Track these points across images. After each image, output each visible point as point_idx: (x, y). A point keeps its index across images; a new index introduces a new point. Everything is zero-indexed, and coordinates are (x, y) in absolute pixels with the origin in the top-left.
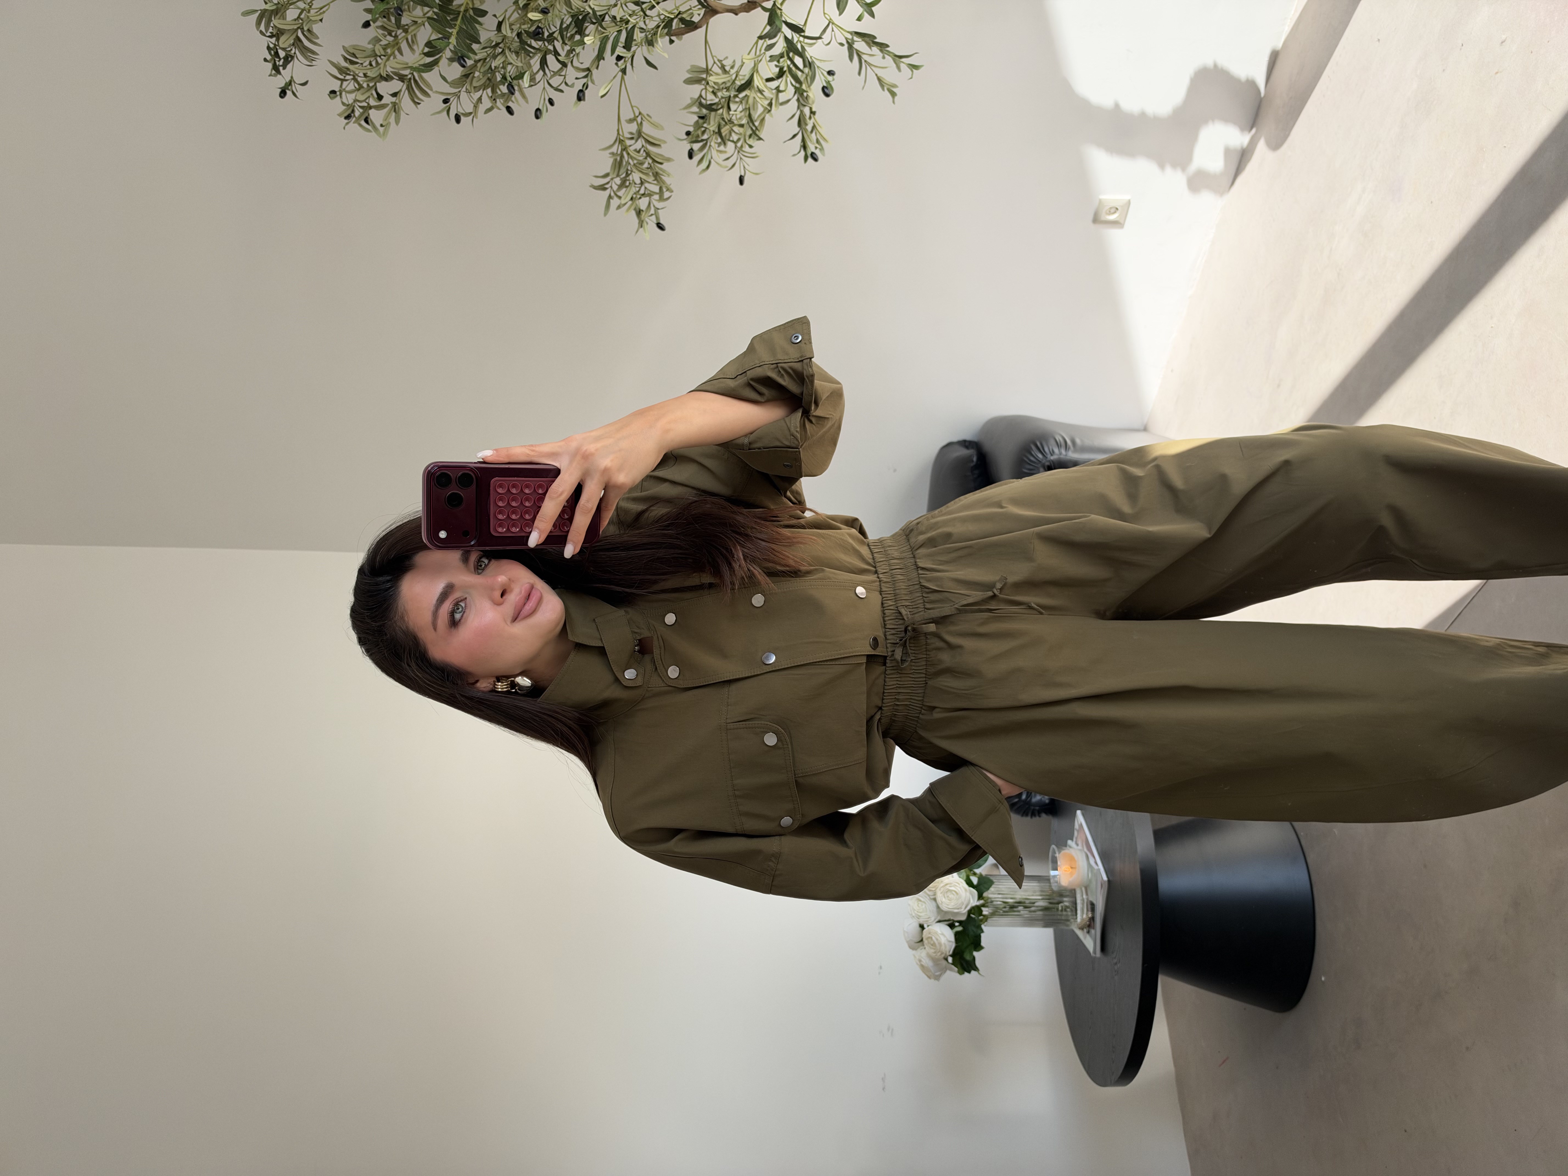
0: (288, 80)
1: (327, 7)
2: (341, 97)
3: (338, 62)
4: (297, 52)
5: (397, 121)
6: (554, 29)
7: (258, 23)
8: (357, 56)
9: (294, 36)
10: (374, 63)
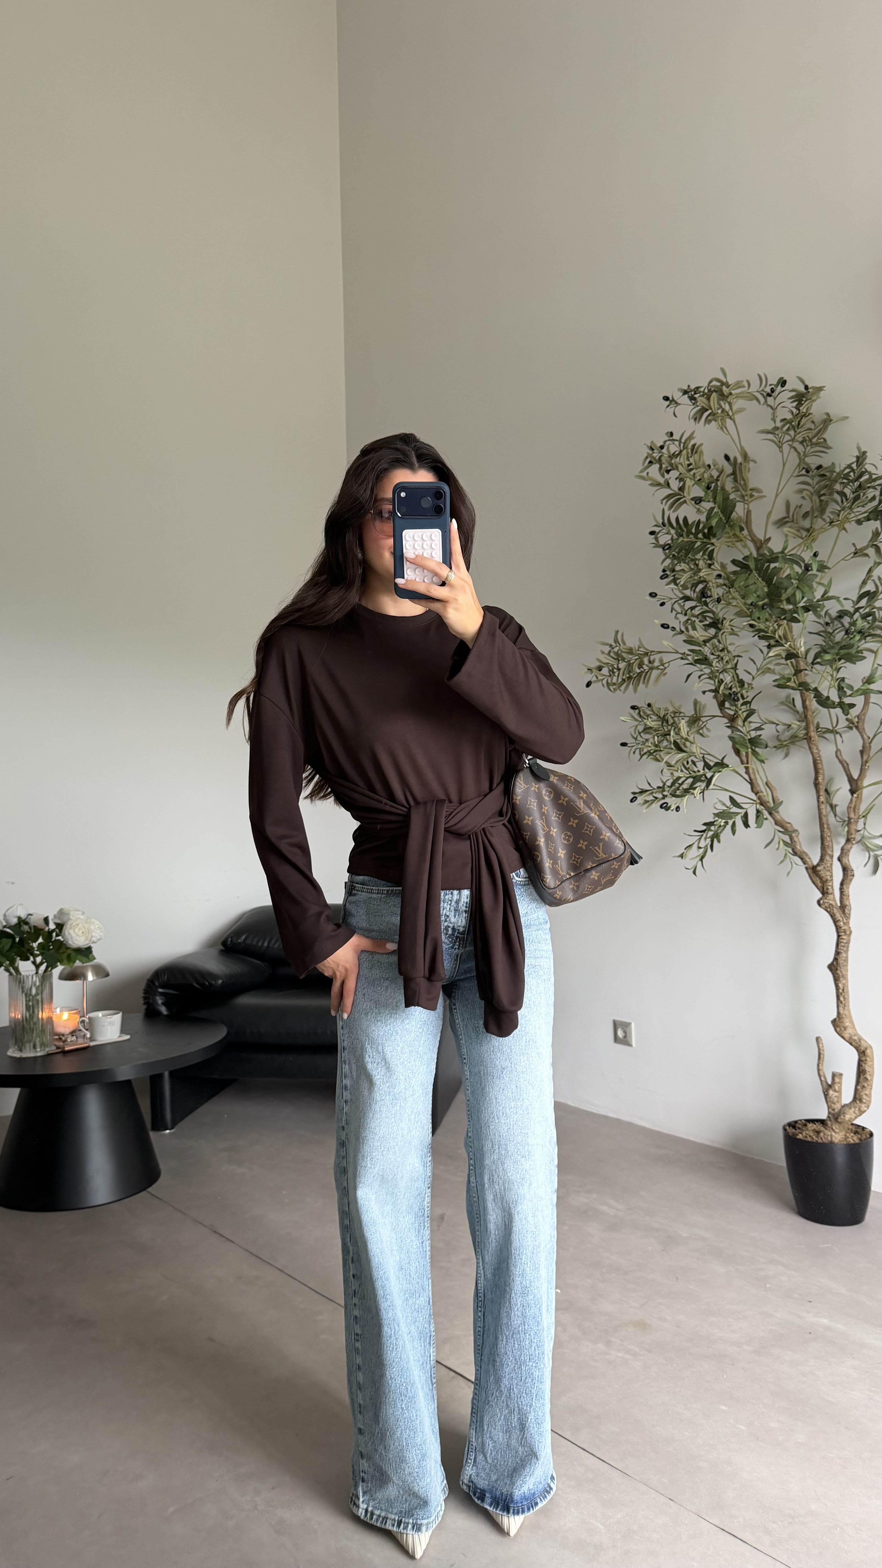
0: (679, 401)
1: (727, 433)
2: (669, 440)
3: (694, 438)
4: (699, 408)
5: (651, 485)
6: (710, 606)
7: (718, 380)
8: (696, 455)
9: (707, 408)
10: (691, 467)
